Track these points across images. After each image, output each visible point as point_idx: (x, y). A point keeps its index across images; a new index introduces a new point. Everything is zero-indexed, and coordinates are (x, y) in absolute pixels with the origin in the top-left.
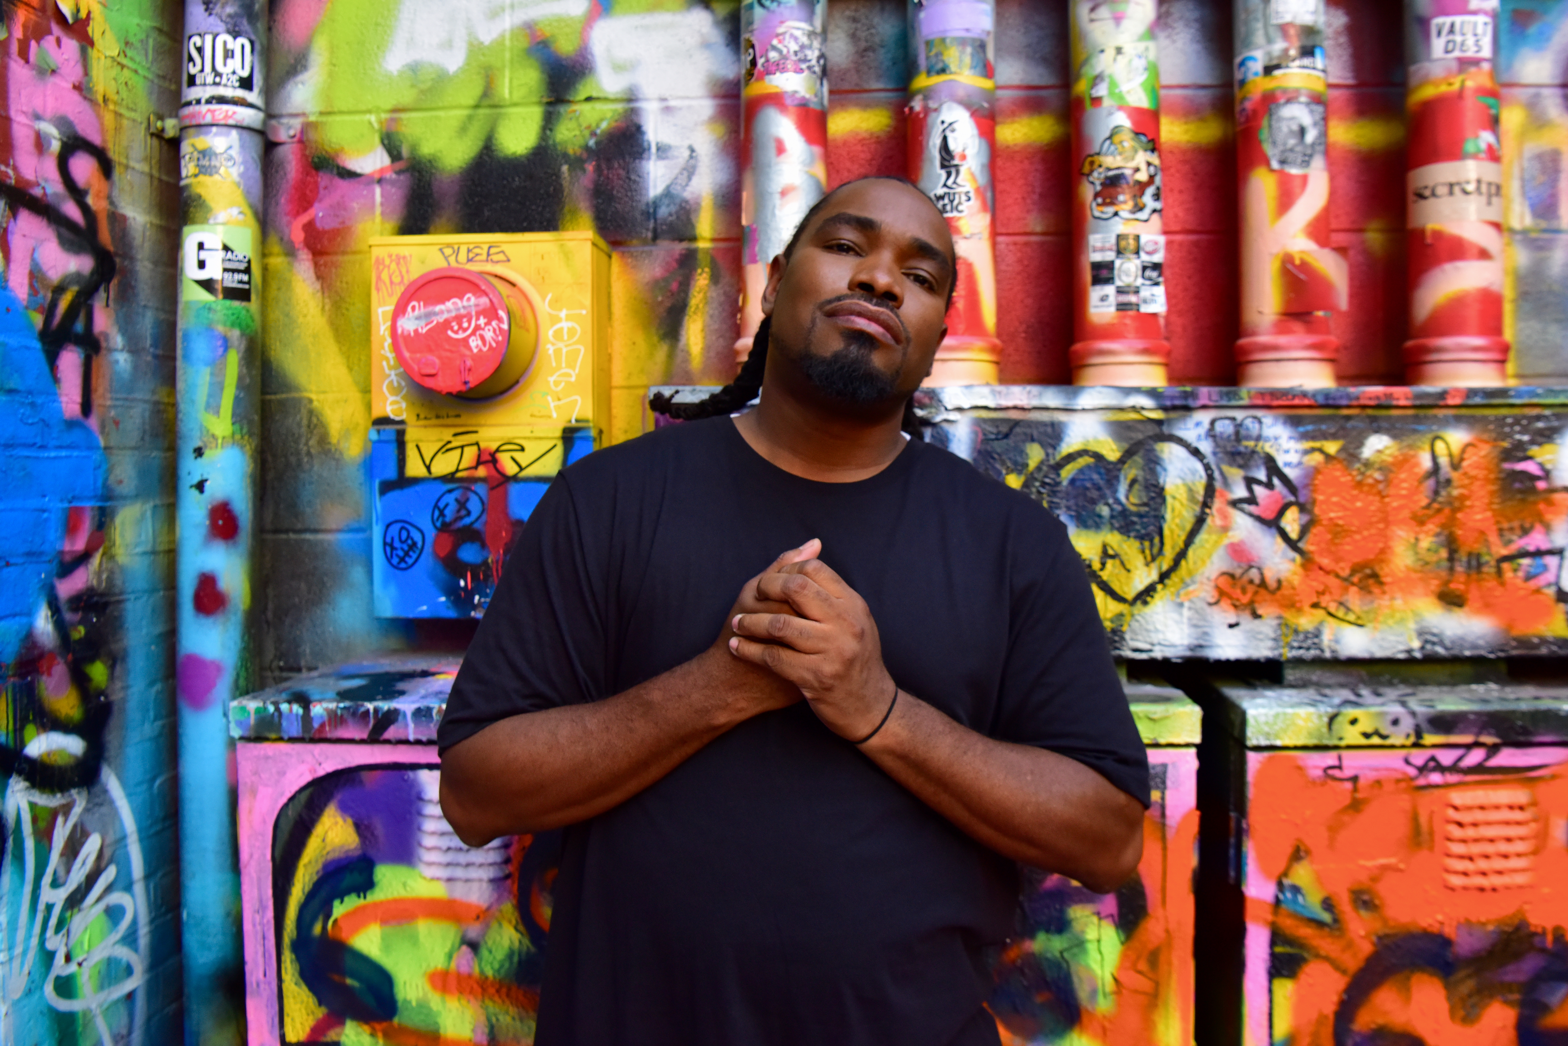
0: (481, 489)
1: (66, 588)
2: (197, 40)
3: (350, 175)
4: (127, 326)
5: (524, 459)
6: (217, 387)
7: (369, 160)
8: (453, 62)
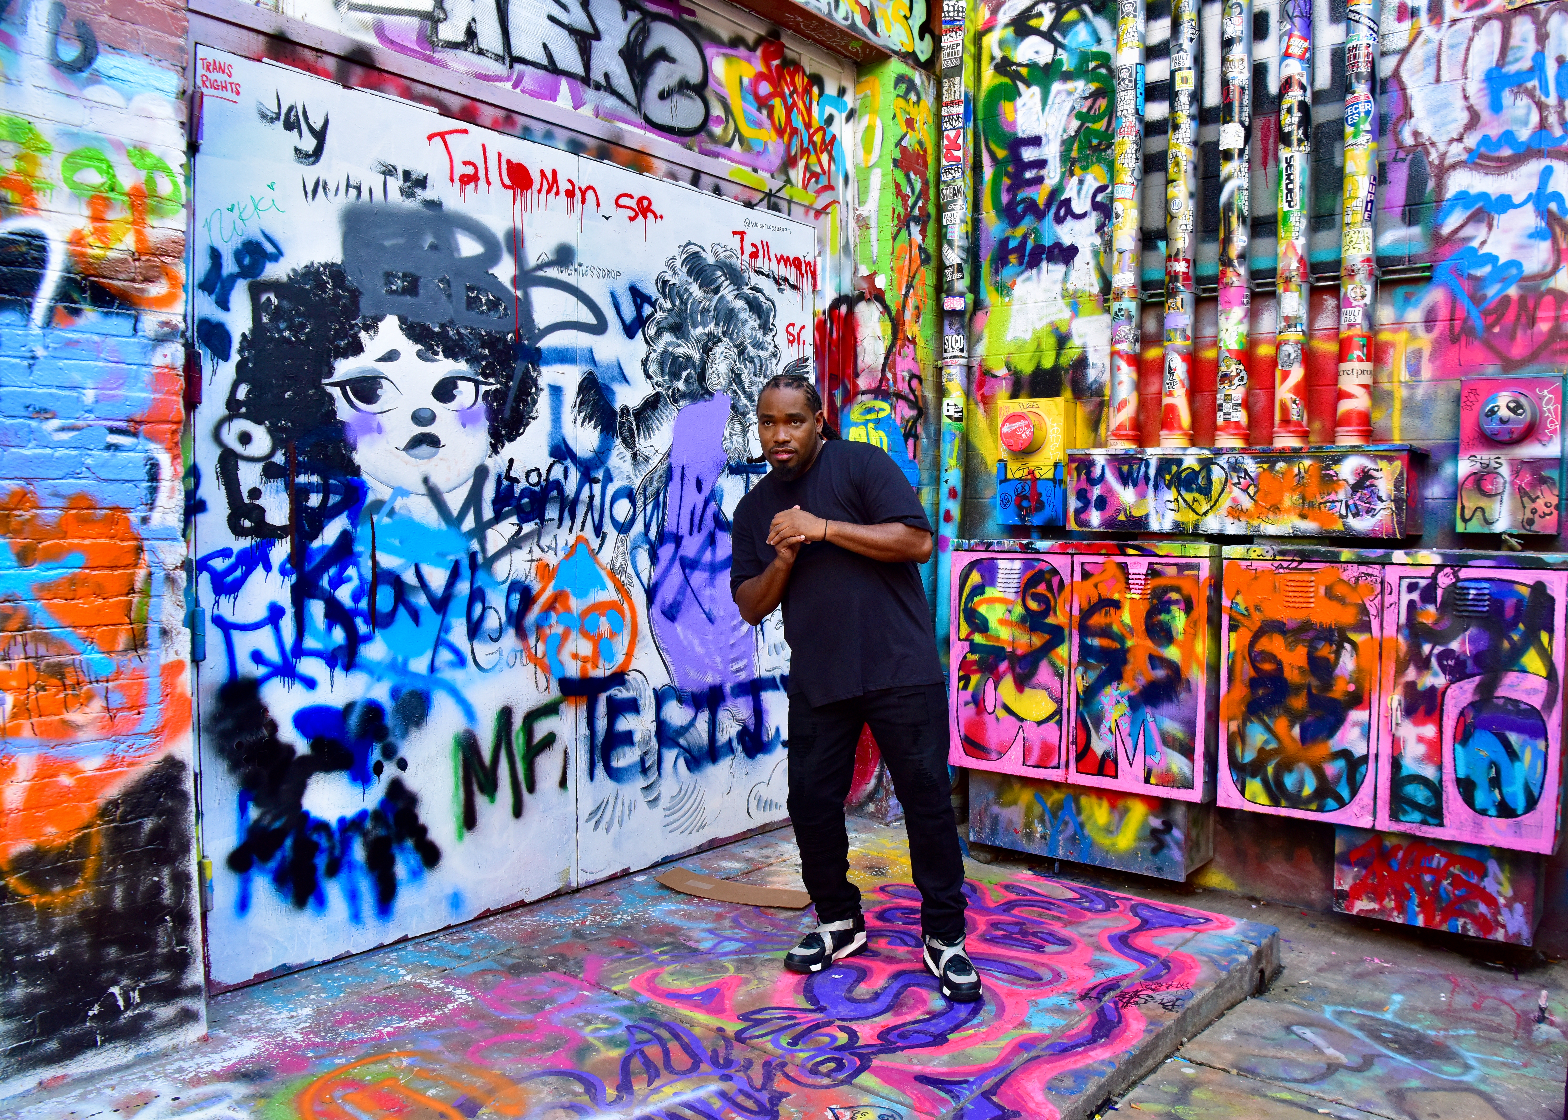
0: (1029, 482)
2: (947, 337)
3: (995, 376)
4: (926, 431)
5: (1042, 472)
6: (952, 450)
7: (1001, 371)
8: (1028, 336)
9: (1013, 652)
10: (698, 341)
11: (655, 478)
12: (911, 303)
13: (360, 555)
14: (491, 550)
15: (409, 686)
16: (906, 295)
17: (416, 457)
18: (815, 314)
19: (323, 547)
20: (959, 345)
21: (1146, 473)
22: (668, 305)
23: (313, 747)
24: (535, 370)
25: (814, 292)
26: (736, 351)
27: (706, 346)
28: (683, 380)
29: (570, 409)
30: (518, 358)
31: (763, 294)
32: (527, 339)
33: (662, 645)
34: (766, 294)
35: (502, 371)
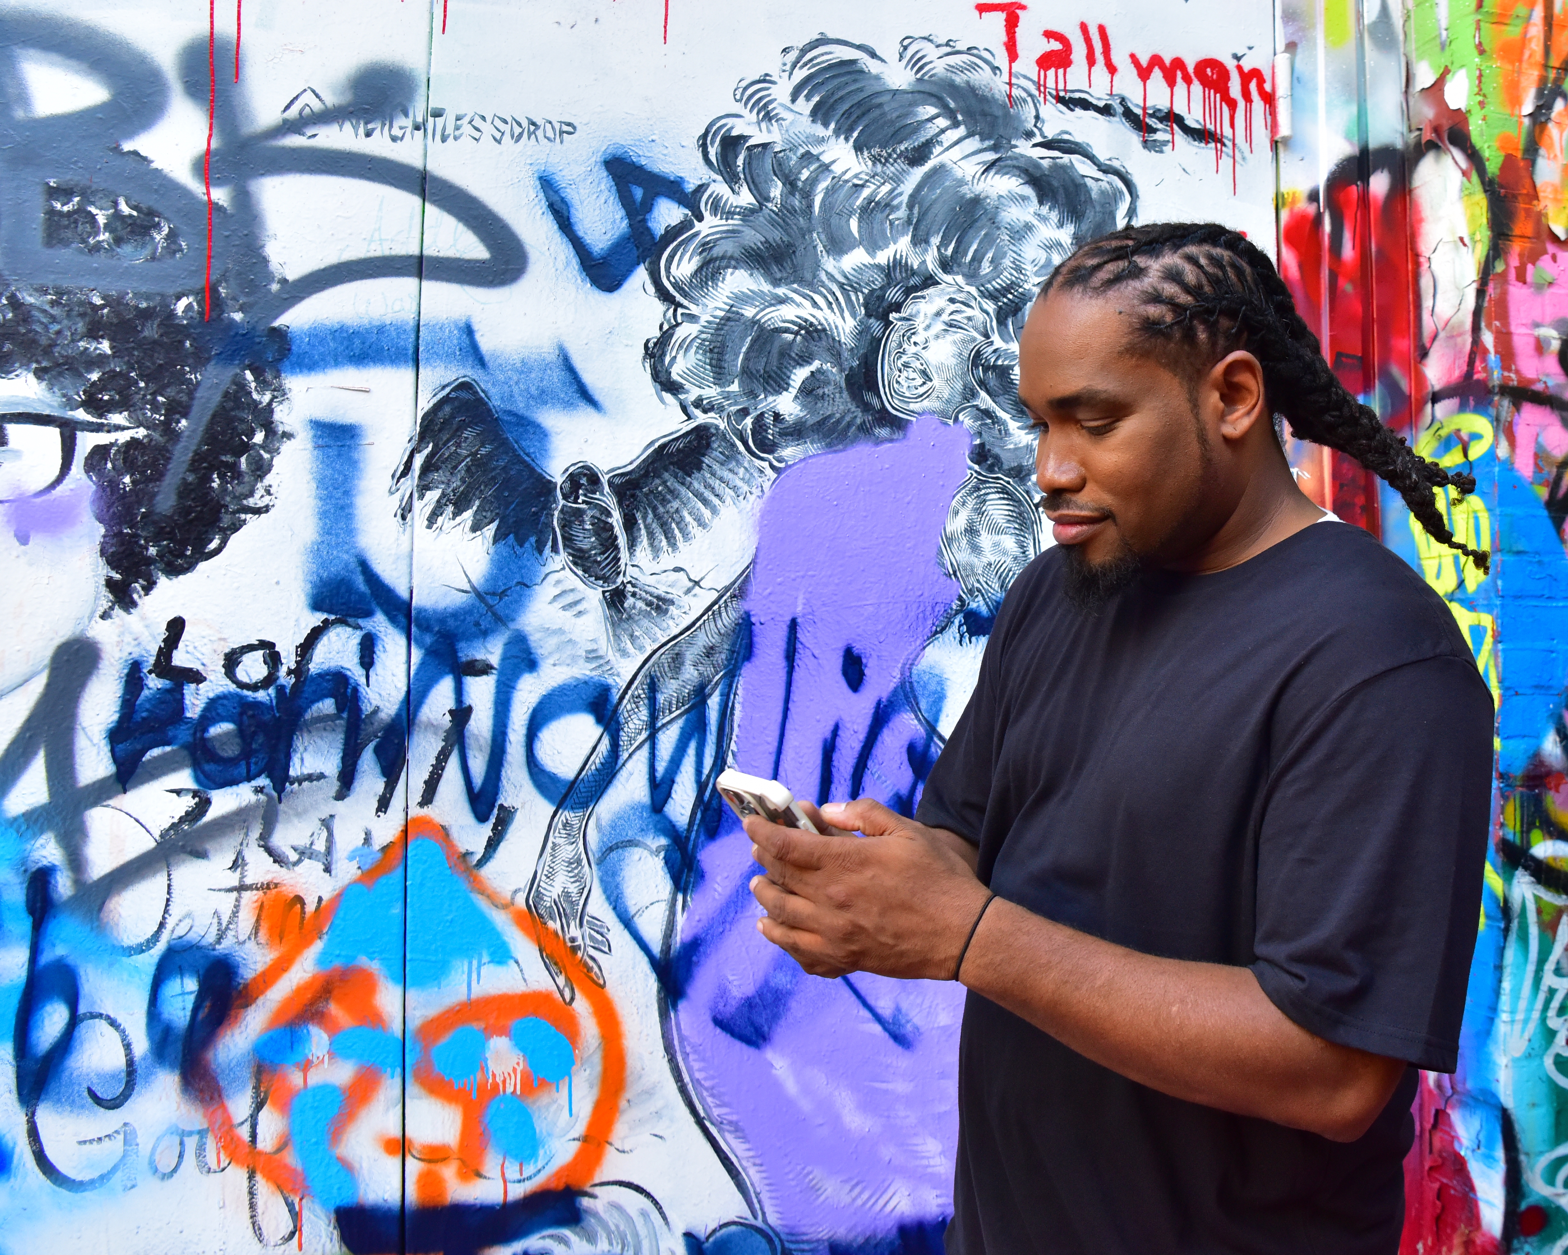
10: (848, 286)
11: (692, 653)
14: (103, 862)
18: (1279, 201)
22: (745, 198)
24: (263, 384)
25: (1275, 144)
26: (990, 307)
27: (881, 298)
28: (793, 391)
29: (388, 482)
30: (208, 360)
31: (1092, 158)
32: (241, 309)
33: (716, 1112)
34: (1102, 157)
35: (154, 394)
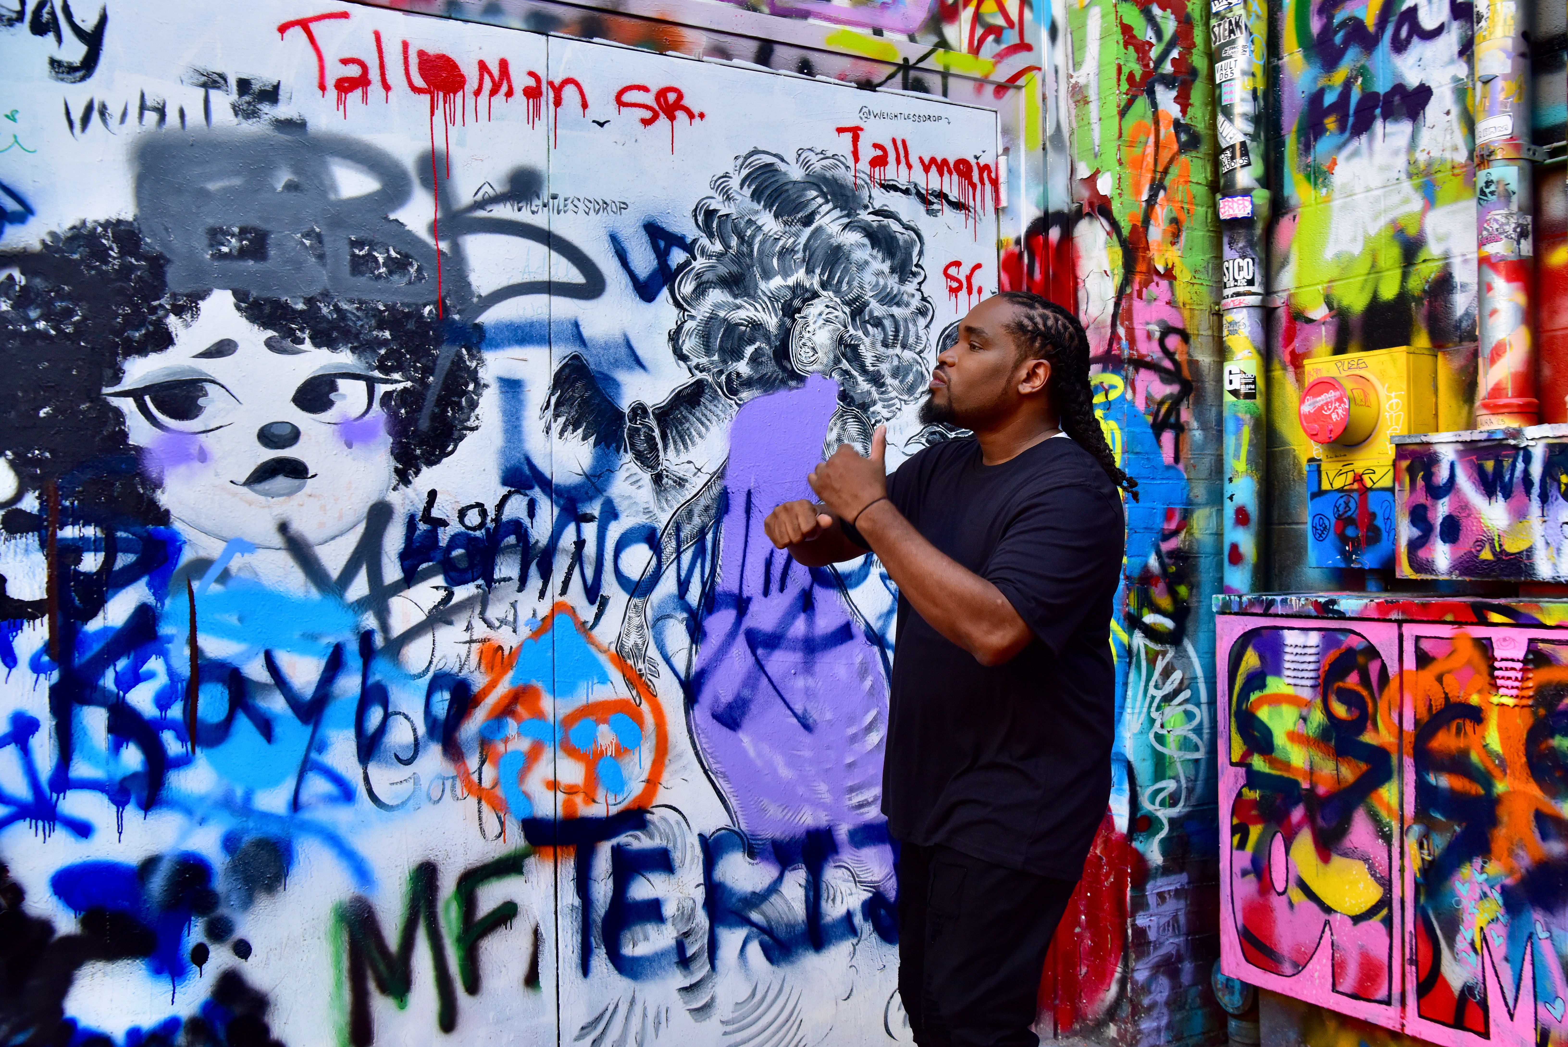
0: (1355, 495)
1: (1165, 547)
2: (1226, 264)
3: (1310, 321)
4: (1200, 416)
5: (1375, 478)
6: (1238, 446)
7: (1318, 312)
8: (1357, 249)
9: (1312, 790)
10: (773, 298)
11: (697, 511)
12: (1162, 213)
13: (169, 639)
14: (398, 627)
15: (253, 832)
16: (1151, 202)
17: (266, 494)
18: (999, 245)
19: (106, 629)
20: (1246, 275)
21: (1526, 473)
22: (718, 247)
23: (85, 923)
24: (472, 357)
25: (997, 210)
26: (847, 310)
27: (790, 305)
28: (746, 360)
29: (538, 412)
30: (443, 342)
31: (899, 221)
32: (459, 313)
33: (714, 766)
34: (905, 220)
35: (415, 362)
